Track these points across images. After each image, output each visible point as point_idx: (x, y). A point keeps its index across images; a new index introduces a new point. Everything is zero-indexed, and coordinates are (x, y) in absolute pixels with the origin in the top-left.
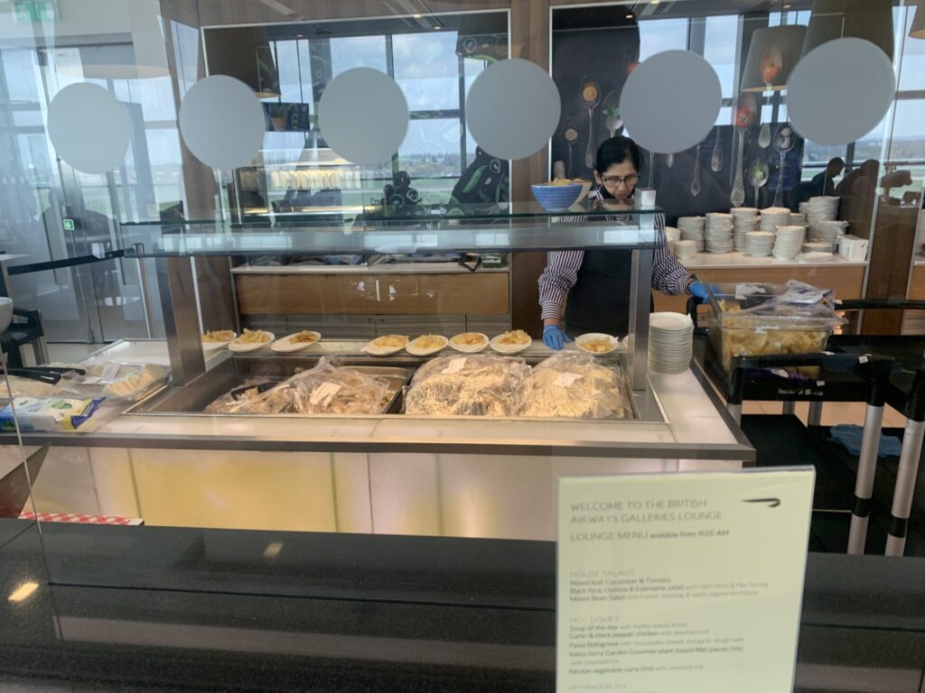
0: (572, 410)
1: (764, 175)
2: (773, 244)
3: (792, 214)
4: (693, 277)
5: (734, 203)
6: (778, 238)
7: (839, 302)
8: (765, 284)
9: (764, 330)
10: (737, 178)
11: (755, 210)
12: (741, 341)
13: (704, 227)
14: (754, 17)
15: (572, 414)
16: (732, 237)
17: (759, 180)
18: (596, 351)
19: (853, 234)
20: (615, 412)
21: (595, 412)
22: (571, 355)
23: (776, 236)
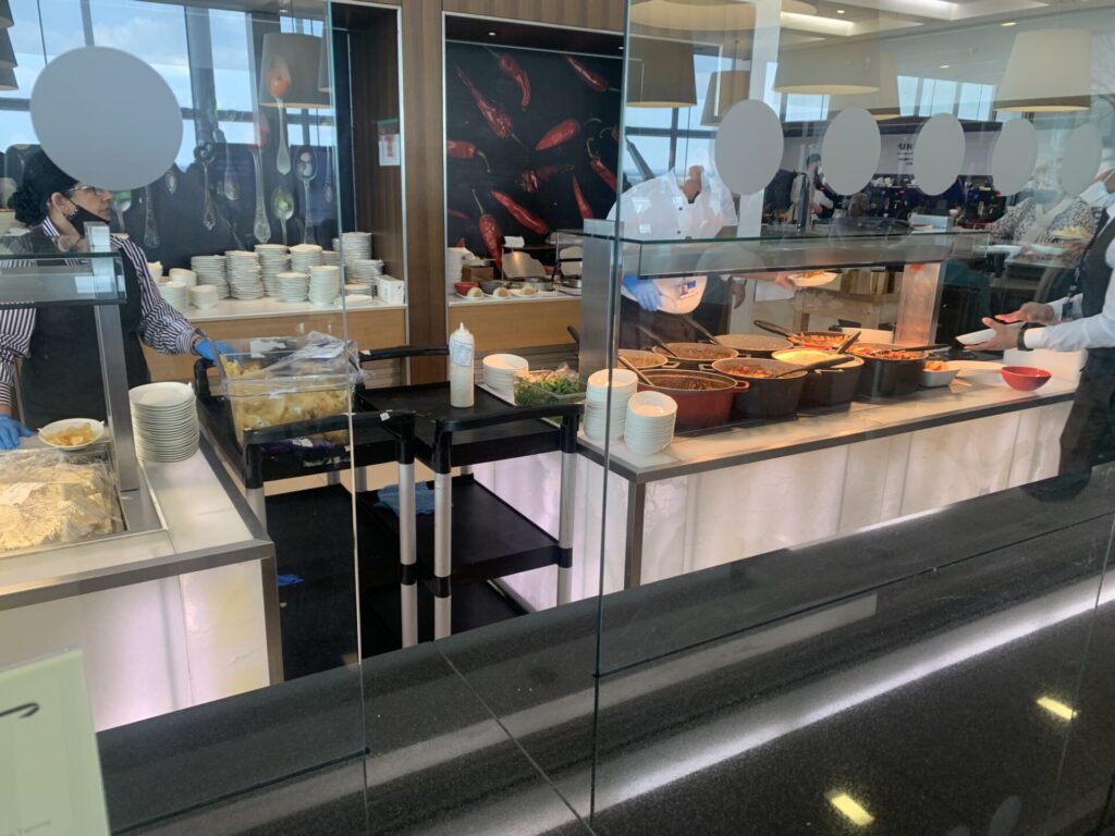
0: (26, 537)
1: (289, 206)
2: (308, 287)
3: (325, 252)
4: (197, 331)
5: (259, 238)
6: (313, 280)
7: (367, 352)
8: (284, 338)
9: (279, 394)
10: (258, 209)
11: (283, 247)
12: (256, 410)
13: (226, 268)
14: (264, 18)
15: (27, 543)
16: (261, 280)
17: (285, 211)
18: (71, 444)
19: (389, 274)
20: (97, 527)
21: (64, 533)
22: (27, 456)
23: (309, 278)
